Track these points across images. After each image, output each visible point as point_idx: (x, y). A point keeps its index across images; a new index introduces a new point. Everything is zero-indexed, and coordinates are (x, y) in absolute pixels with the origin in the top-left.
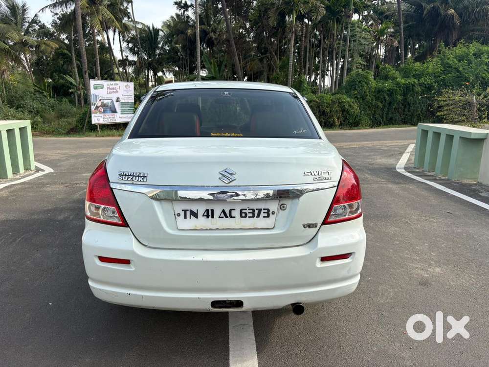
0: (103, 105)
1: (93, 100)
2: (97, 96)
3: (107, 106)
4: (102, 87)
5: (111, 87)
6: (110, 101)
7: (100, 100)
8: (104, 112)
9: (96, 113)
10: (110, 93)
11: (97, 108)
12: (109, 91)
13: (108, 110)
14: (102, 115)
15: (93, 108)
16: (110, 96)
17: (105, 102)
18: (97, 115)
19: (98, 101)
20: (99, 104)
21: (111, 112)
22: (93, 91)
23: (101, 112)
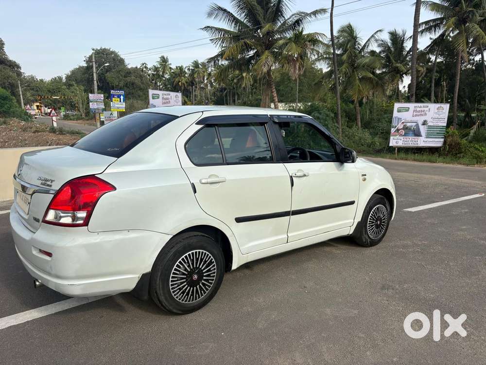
0: (406, 128)
1: (394, 123)
2: (399, 119)
3: (410, 129)
4: (407, 110)
5: (418, 109)
6: (415, 124)
7: (403, 123)
8: (405, 135)
9: (396, 136)
10: (416, 115)
11: (398, 130)
12: (415, 114)
13: (411, 133)
14: (402, 138)
15: (393, 130)
16: (415, 119)
17: (408, 124)
18: (395, 138)
19: (400, 124)
20: (402, 127)
21: (413, 135)
22: (396, 114)
23: (401, 135)
